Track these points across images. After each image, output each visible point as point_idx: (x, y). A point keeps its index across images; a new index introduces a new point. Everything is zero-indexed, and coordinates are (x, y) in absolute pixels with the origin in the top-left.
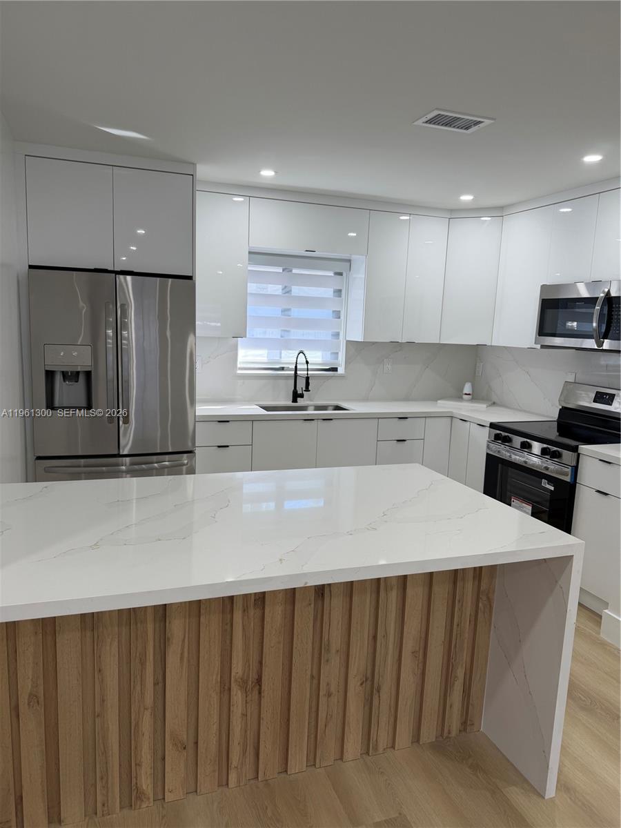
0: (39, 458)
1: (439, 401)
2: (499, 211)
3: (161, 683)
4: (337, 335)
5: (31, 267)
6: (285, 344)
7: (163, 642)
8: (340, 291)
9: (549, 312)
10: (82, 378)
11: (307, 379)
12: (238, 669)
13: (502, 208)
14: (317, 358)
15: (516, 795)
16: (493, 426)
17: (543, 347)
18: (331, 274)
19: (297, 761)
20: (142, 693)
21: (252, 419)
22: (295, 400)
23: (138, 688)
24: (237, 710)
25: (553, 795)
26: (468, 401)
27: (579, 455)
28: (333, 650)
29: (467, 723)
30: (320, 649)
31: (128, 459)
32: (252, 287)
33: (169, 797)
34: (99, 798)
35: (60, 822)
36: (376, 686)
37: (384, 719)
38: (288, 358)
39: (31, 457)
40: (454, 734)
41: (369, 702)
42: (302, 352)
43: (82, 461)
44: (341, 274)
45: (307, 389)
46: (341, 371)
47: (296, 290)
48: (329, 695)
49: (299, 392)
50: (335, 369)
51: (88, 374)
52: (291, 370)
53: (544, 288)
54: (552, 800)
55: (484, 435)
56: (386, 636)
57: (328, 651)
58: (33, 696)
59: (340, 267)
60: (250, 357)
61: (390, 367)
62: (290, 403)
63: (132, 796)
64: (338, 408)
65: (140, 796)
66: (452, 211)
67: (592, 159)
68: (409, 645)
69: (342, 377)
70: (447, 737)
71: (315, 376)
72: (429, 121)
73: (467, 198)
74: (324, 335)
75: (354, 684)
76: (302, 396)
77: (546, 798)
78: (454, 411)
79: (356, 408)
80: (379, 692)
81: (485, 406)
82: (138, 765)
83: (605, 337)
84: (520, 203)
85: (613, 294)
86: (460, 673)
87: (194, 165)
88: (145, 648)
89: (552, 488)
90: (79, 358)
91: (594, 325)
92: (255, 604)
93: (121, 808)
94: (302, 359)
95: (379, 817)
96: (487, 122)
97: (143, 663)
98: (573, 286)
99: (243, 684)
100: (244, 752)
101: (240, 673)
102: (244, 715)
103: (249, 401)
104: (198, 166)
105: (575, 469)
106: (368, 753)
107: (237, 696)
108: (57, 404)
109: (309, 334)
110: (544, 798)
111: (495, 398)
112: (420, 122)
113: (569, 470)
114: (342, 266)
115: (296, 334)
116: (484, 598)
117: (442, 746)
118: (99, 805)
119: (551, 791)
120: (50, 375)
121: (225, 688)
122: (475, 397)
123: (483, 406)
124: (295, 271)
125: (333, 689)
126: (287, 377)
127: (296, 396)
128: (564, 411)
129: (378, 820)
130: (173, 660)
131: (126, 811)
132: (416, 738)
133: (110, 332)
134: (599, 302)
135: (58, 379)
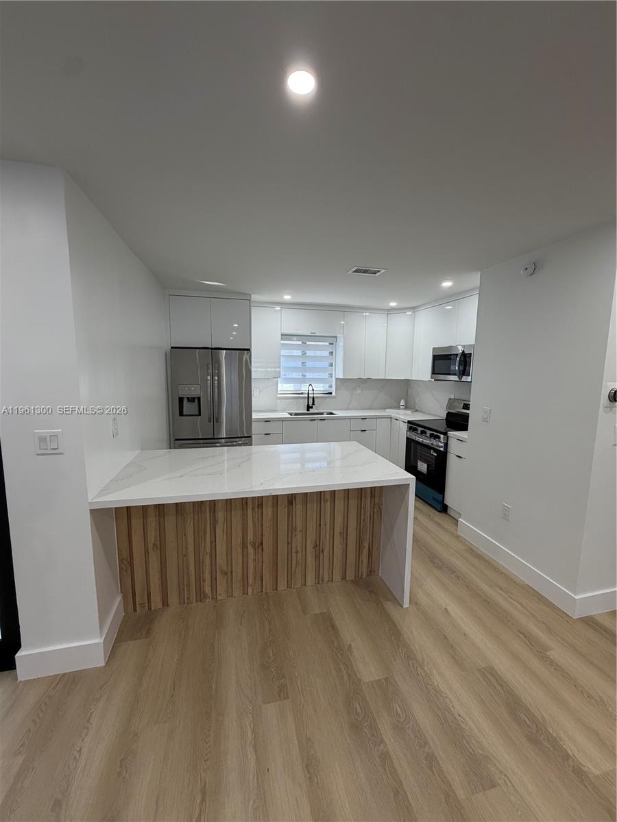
0: (176, 440)
1: (387, 410)
2: (413, 309)
3: (213, 542)
4: (331, 375)
5: (172, 348)
6: (303, 380)
7: (214, 522)
8: (332, 352)
9: (437, 362)
10: (196, 401)
11: (313, 398)
12: (250, 537)
13: (414, 308)
14: (319, 388)
15: (389, 606)
16: (409, 422)
17: (435, 380)
18: (327, 344)
19: (282, 585)
20: (205, 546)
21: (283, 420)
22: (308, 410)
23: (203, 544)
24: (251, 557)
25: (408, 606)
26: (403, 409)
27: (448, 437)
28: (298, 530)
29: (371, 572)
30: (291, 530)
31: (224, 440)
32: (284, 352)
33: (219, 598)
34: (186, 595)
35: (168, 606)
36: (321, 548)
37: (326, 566)
38: (304, 388)
39: (172, 439)
40: (364, 576)
41: (317, 557)
42: (310, 385)
43: (202, 441)
44: (332, 344)
45: (313, 404)
46: (334, 394)
47: (309, 353)
48: (297, 552)
49: (311, 405)
50: (331, 393)
51: (199, 399)
52: (305, 394)
53: (434, 349)
54: (407, 608)
55: (405, 427)
56: (325, 525)
57: (296, 530)
58: (155, 545)
59: (332, 340)
60: (285, 388)
61: (360, 391)
62: (306, 411)
63: (201, 596)
64: (331, 414)
65: (205, 596)
66: (388, 310)
67: (447, 284)
68: (338, 529)
69: (334, 397)
70: (361, 578)
71: (317, 397)
72: (355, 271)
73: (393, 304)
74: (325, 376)
75: (310, 547)
76: (312, 407)
77: (404, 607)
78: (392, 415)
79: (339, 413)
80: (323, 552)
81: (410, 412)
82: (204, 580)
83: (463, 374)
84: (425, 304)
85: (466, 352)
86: (366, 545)
87: (250, 295)
88: (206, 525)
89: (436, 455)
90: (194, 391)
91: (457, 368)
92: (258, 506)
93: (196, 601)
94: (311, 389)
95: (317, 611)
96: (383, 271)
97: (205, 533)
98: (456, 347)
99: (254, 545)
100: (255, 578)
101: (252, 539)
102: (255, 560)
103: (284, 411)
104: (252, 296)
105: (446, 445)
106: (319, 583)
107: (251, 550)
108: (184, 413)
109: (316, 375)
110: (402, 607)
111: (417, 408)
112: (350, 272)
113: (442, 445)
114: (333, 340)
115: (309, 375)
116: (377, 507)
117: (357, 581)
118: (186, 599)
119: (406, 604)
120: (181, 400)
121: (244, 545)
122: (407, 407)
123: (409, 412)
124: (308, 343)
125: (298, 549)
126: (304, 398)
127: (309, 408)
128: (449, 414)
129: (316, 612)
130: (219, 531)
131: (199, 603)
132: (344, 578)
133: (209, 377)
134: (459, 356)
135: (185, 401)
